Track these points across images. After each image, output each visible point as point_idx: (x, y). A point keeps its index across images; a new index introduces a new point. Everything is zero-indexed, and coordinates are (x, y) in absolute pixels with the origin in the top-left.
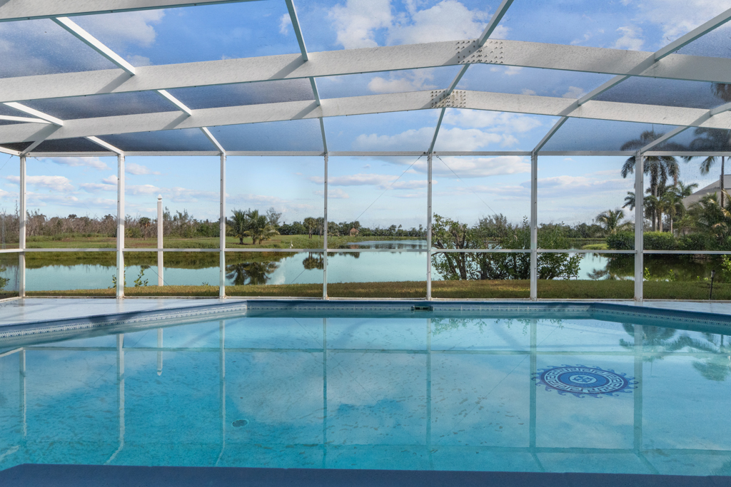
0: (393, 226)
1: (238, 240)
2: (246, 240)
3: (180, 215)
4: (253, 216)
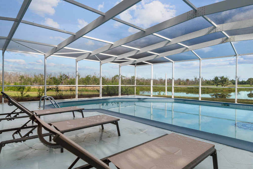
4: (222, 78)
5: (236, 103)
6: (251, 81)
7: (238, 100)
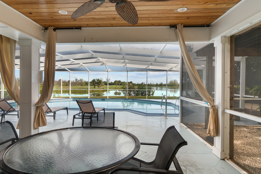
0: (142, 83)
1: (94, 87)
2: (96, 87)
3: (81, 79)
4: (98, 80)
5: (108, 98)
6: (116, 83)
7: (109, 97)
